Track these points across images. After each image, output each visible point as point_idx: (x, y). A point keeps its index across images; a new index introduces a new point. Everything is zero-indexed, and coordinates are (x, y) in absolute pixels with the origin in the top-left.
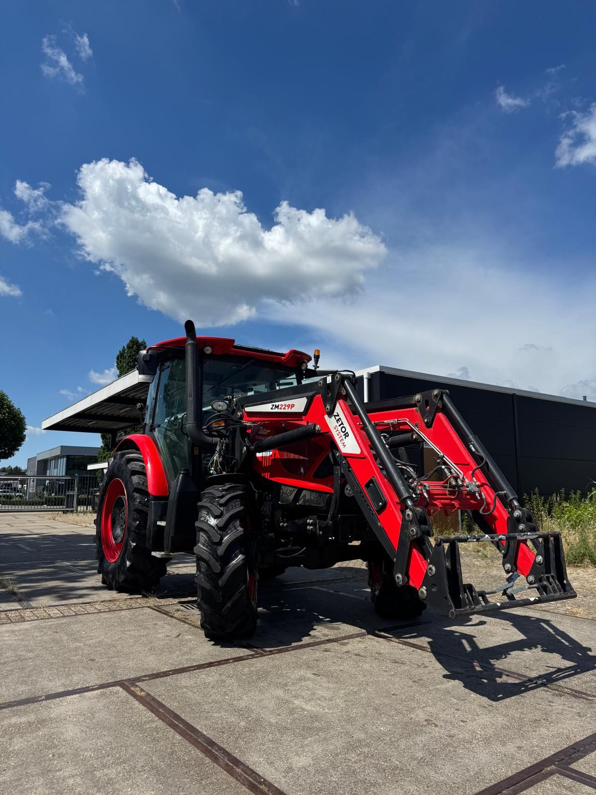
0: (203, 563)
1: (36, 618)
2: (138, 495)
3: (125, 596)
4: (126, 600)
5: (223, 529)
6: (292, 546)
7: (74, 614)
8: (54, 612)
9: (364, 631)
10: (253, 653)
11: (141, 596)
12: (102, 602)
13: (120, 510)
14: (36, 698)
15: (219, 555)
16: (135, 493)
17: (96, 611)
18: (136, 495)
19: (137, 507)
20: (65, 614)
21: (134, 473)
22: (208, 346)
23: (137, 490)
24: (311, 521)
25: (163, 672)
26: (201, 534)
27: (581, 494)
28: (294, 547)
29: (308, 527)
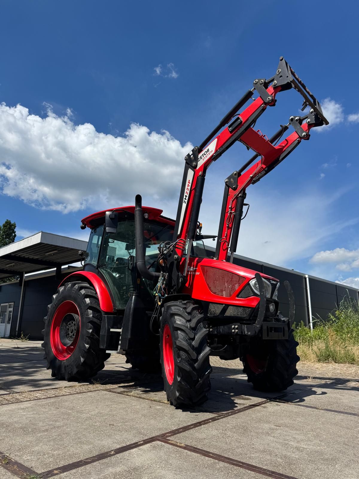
0: (184, 352)
1: (30, 400)
2: (91, 311)
3: (76, 384)
4: (80, 386)
5: (194, 329)
6: (217, 344)
7: (54, 396)
8: (38, 395)
9: (265, 400)
10: (216, 415)
11: (89, 383)
12: (65, 387)
13: (66, 324)
14: (107, 453)
15: (195, 347)
16: (88, 310)
17: (68, 394)
18: (90, 312)
19: (91, 320)
20: (49, 396)
21: (87, 296)
22: (146, 213)
23: (90, 308)
24: (236, 327)
25: (176, 430)
26: (179, 332)
27: (296, 324)
28: (218, 345)
29: (233, 331)
